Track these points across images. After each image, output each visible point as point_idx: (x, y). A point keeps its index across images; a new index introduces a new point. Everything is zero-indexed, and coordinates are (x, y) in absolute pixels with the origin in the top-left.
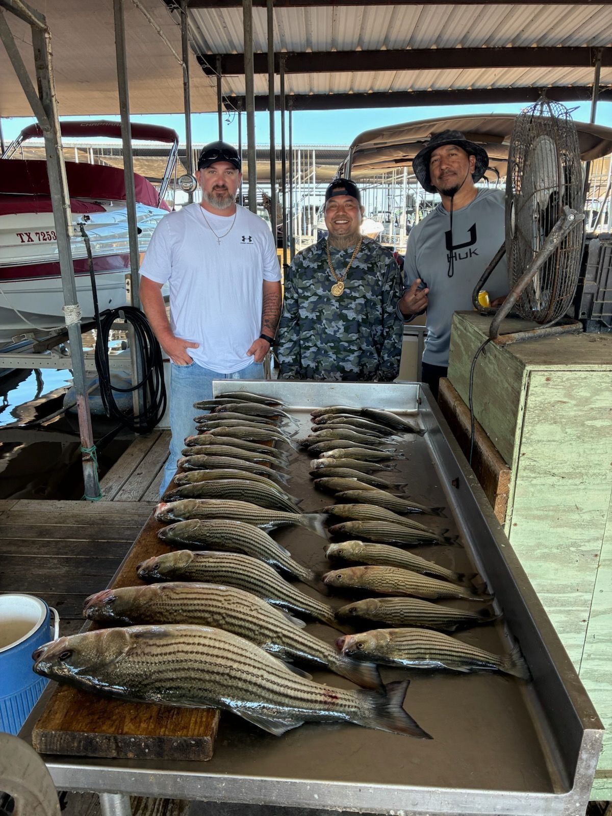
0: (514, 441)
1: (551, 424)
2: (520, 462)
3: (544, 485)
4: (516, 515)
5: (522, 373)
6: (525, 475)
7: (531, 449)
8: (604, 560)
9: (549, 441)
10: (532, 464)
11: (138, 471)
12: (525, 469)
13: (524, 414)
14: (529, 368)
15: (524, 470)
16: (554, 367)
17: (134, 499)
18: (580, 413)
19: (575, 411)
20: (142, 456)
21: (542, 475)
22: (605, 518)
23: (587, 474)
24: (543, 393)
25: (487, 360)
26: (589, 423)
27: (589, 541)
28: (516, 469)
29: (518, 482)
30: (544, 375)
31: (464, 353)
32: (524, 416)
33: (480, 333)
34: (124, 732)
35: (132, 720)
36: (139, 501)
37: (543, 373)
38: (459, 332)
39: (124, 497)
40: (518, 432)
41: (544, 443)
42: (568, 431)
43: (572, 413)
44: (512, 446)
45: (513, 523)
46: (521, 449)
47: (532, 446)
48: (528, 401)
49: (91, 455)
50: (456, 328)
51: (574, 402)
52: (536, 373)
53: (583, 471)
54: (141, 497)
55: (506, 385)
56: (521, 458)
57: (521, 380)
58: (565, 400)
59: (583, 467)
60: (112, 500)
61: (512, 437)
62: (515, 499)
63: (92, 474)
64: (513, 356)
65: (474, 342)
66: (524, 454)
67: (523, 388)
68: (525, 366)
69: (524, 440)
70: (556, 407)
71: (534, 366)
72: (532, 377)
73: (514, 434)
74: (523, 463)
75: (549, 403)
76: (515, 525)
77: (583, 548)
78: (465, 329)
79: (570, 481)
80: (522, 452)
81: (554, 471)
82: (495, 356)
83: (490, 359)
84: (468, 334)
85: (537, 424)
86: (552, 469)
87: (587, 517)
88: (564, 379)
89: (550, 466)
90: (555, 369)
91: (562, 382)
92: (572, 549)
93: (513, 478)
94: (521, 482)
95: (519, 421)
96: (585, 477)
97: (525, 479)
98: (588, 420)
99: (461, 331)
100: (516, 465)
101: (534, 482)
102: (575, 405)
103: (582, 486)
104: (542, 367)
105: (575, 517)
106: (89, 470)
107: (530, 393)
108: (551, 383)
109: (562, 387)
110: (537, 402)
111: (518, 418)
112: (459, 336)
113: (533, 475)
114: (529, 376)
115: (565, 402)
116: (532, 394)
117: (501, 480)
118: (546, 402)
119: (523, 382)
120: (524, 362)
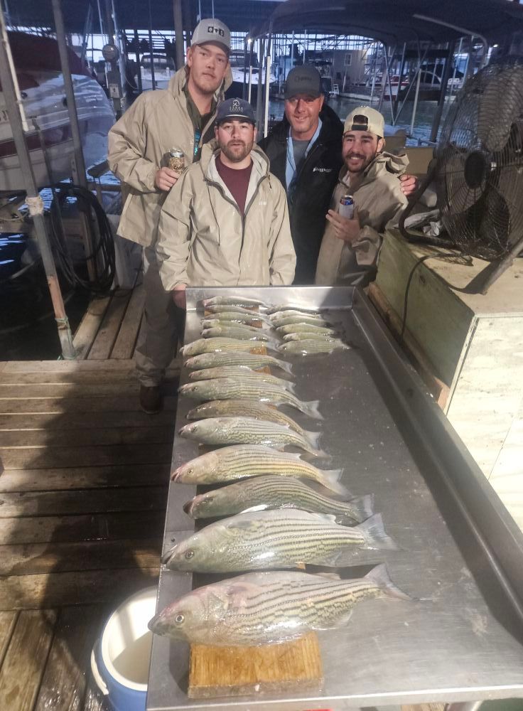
0: (456, 367)
1: (487, 356)
2: (458, 383)
3: (473, 398)
5: (472, 319)
6: (460, 391)
7: (469, 373)
8: (507, 444)
9: (483, 368)
10: (468, 384)
12: (462, 387)
14: (477, 315)
16: (497, 315)
17: (103, 357)
18: (511, 348)
19: (508, 346)
20: (102, 316)
21: (473, 392)
22: (514, 417)
24: (486, 334)
25: (426, 289)
26: (516, 354)
27: (499, 433)
28: (454, 388)
29: (454, 397)
31: (398, 270)
32: (467, 351)
36: (108, 358)
37: (488, 319)
39: (95, 355)
40: (460, 362)
41: (479, 370)
42: (500, 360)
43: (505, 348)
44: (454, 372)
46: (461, 374)
48: (473, 340)
49: (66, 324)
52: (483, 319)
53: (504, 388)
54: (110, 355)
56: (459, 380)
57: (469, 324)
58: (501, 339)
59: (505, 385)
60: (86, 358)
62: (450, 408)
63: (67, 339)
66: (462, 378)
68: (474, 314)
69: (464, 367)
70: (493, 344)
71: (482, 314)
73: (456, 363)
75: (489, 341)
77: (493, 438)
79: (494, 395)
83: (430, 289)
85: (476, 357)
86: (482, 387)
87: (501, 418)
89: (480, 385)
91: (503, 325)
92: (485, 438)
93: (450, 395)
95: (463, 355)
96: (505, 391)
97: (461, 394)
100: (455, 384)
101: (467, 396)
102: (508, 342)
103: (502, 398)
104: (489, 315)
105: (493, 418)
106: (64, 336)
107: (476, 334)
108: (493, 326)
109: (501, 329)
110: (479, 341)
111: (463, 351)
113: (467, 392)
114: (477, 322)
117: (442, 395)
119: (471, 326)
120: (474, 308)
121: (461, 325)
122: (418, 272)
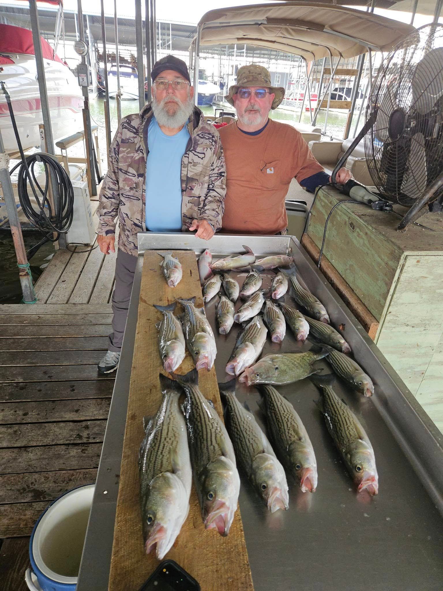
0: (385, 303)
1: (413, 292)
2: (386, 318)
3: (399, 332)
5: (400, 256)
6: (388, 325)
7: (396, 309)
8: (427, 376)
9: (409, 303)
10: (395, 318)
11: (62, 279)
12: (389, 322)
13: (396, 285)
14: (406, 253)
15: (388, 323)
17: (62, 302)
18: (434, 285)
19: (432, 283)
20: (63, 267)
21: (399, 326)
22: (434, 350)
23: (429, 324)
24: (413, 271)
25: (355, 234)
26: (438, 291)
27: (420, 365)
28: (382, 322)
29: (382, 330)
30: (416, 259)
32: (396, 287)
33: (349, 211)
36: (67, 303)
37: (416, 257)
38: (323, 204)
39: (54, 300)
40: (389, 298)
41: (405, 305)
42: (424, 296)
43: (429, 285)
44: (383, 307)
46: (389, 309)
47: (397, 307)
48: (401, 276)
49: (27, 271)
51: (432, 277)
52: (411, 257)
53: (427, 322)
54: (68, 301)
55: (379, 260)
57: (398, 262)
59: (428, 320)
60: (46, 303)
61: (382, 300)
62: (378, 341)
63: (28, 285)
65: (340, 216)
66: (390, 312)
67: (399, 267)
68: (403, 251)
69: (392, 303)
70: (419, 281)
71: (410, 252)
72: (407, 260)
73: (385, 299)
74: (388, 318)
75: (415, 278)
77: (416, 370)
79: (418, 329)
80: (389, 311)
81: (408, 323)
82: (366, 234)
83: (359, 234)
85: (403, 292)
86: (408, 321)
87: (423, 351)
88: (429, 262)
89: (406, 320)
90: (424, 254)
91: (428, 263)
92: (409, 370)
93: (379, 328)
94: (385, 330)
95: (392, 291)
96: (427, 326)
97: (388, 328)
98: (438, 289)
99: (325, 203)
100: (383, 319)
101: (394, 330)
102: (432, 279)
103: (425, 332)
104: (416, 253)
105: (416, 351)
106: (25, 282)
107: (404, 271)
108: (420, 264)
109: (426, 267)
110: (407, 277)
111: (391, 288)
112: (322, 206)
113: (394, 326)
114: (405, 259)
115: (426, 277)
116: (405, 272)
117: (371, 329)
118: (414, 277)
119: (400, 263)
120: (402, 247)
121: (391, 263)
122: (347, 220)
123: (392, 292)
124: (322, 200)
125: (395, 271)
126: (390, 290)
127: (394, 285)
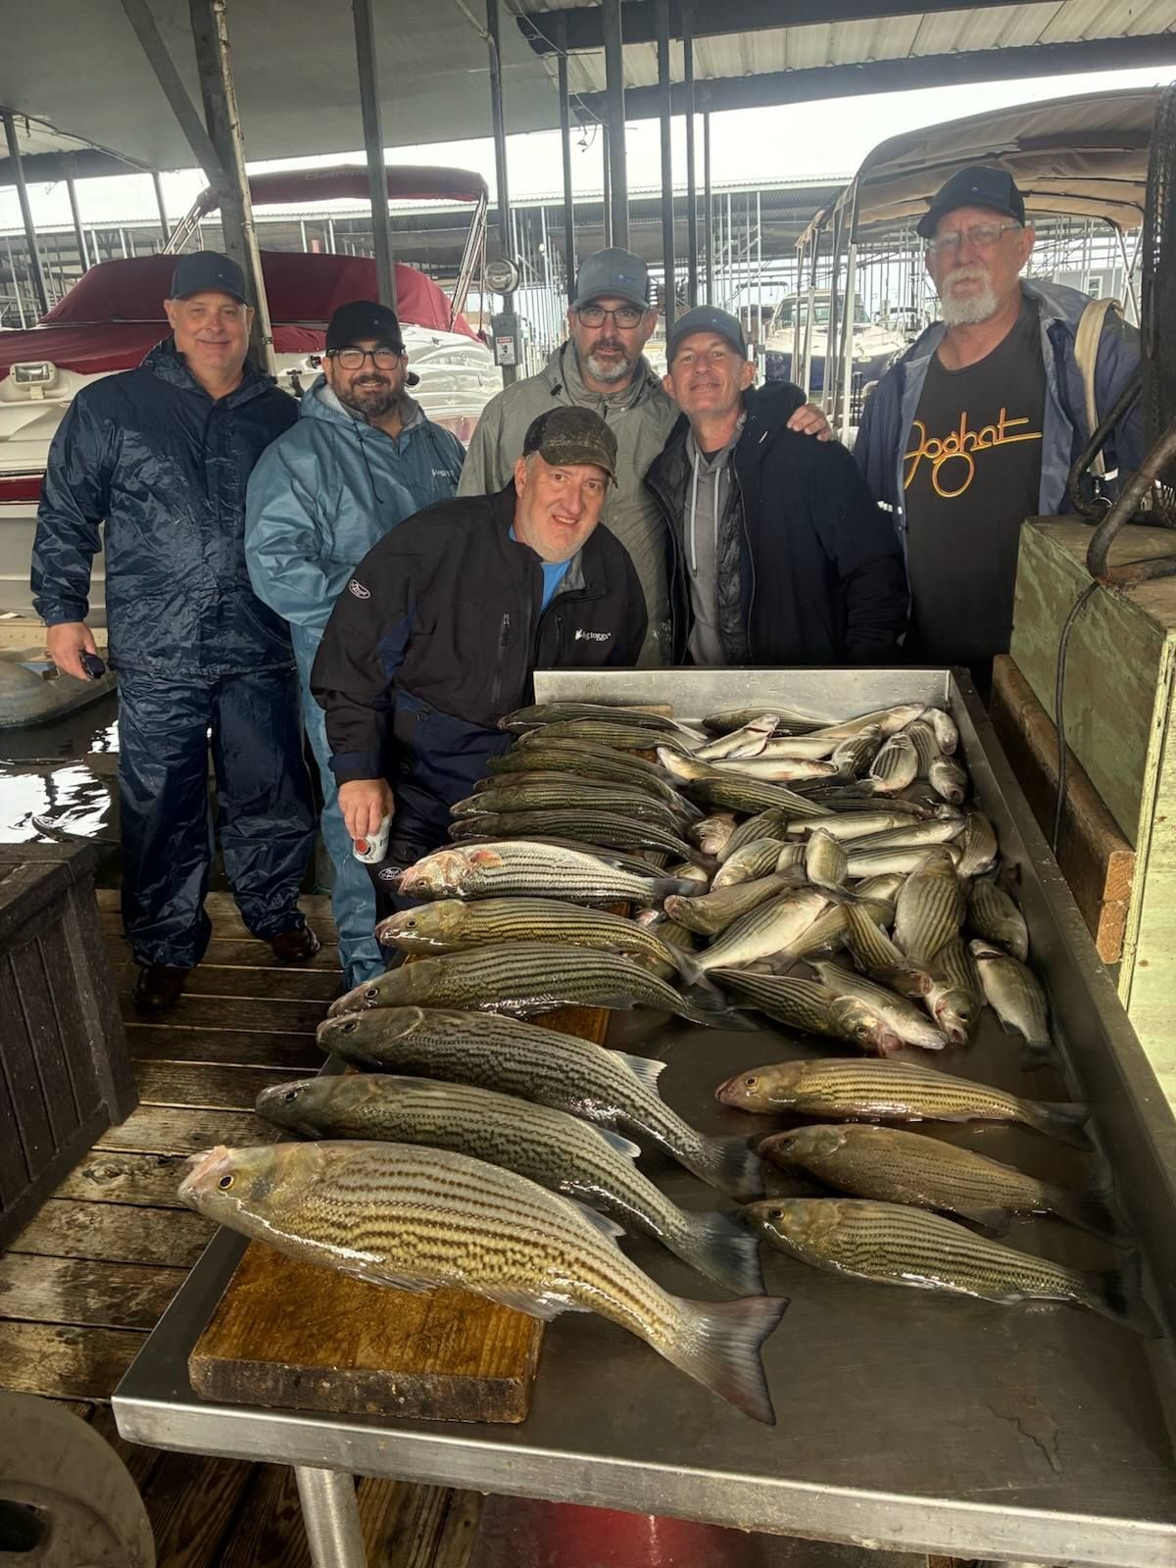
0: (1141, 790)
2: (1154, 837)
4: (1146, 943)
5: (1160, 647)
6: (1165, 861)
12: (1165, 849)
13: (1164, 734)
15: (1164, 851)
25: (1088, 621)
28: (1145, 849)
29: (1149, 877)
31: (1043, 604)
32: (1164, 740)
34: (358, 1364)
35: (372, 1341)
38: (1034, 562)
40: (1150, 773)
44: (1137, 802)
45: (1138, 960)
46: (1157, 809)
48: (1173, 707)
50: (1030, 554)
55: (1126, 672)
56: (1155, 827)
57: (1157, 663)
61: (1137, 783)
62: (1144, 910)
64: (1141, 613)
65: (1063, 583)
66: (1162, 819)
67: (1161, 679)
68: (1166, 633)
69: (1162, 789)
73: (1141, 776)
74: (1161, 836)
76: (1144, 963)
78: (1047, 555)
80: (1158, 814)
82: (1106, 612)
83: (1094, 619)
84: (1053, 565)
93: (1139, 867)
94: (1157, 876)
95: (1154, 751)
97: (1165, 869)
99: (1039, 560)
100: (1146, 840)
111: (1151, 743)
112: (1034, 570)
117: (1112, 870)
119: (1163, 669)
120: (1165, 624)
121: (1147, 673)
122: (1074, 587)
123: (1157, 756)
124: (1031, 552)
125: (1153, 691)
126: (1150, 750)
127: (1156, 734)
